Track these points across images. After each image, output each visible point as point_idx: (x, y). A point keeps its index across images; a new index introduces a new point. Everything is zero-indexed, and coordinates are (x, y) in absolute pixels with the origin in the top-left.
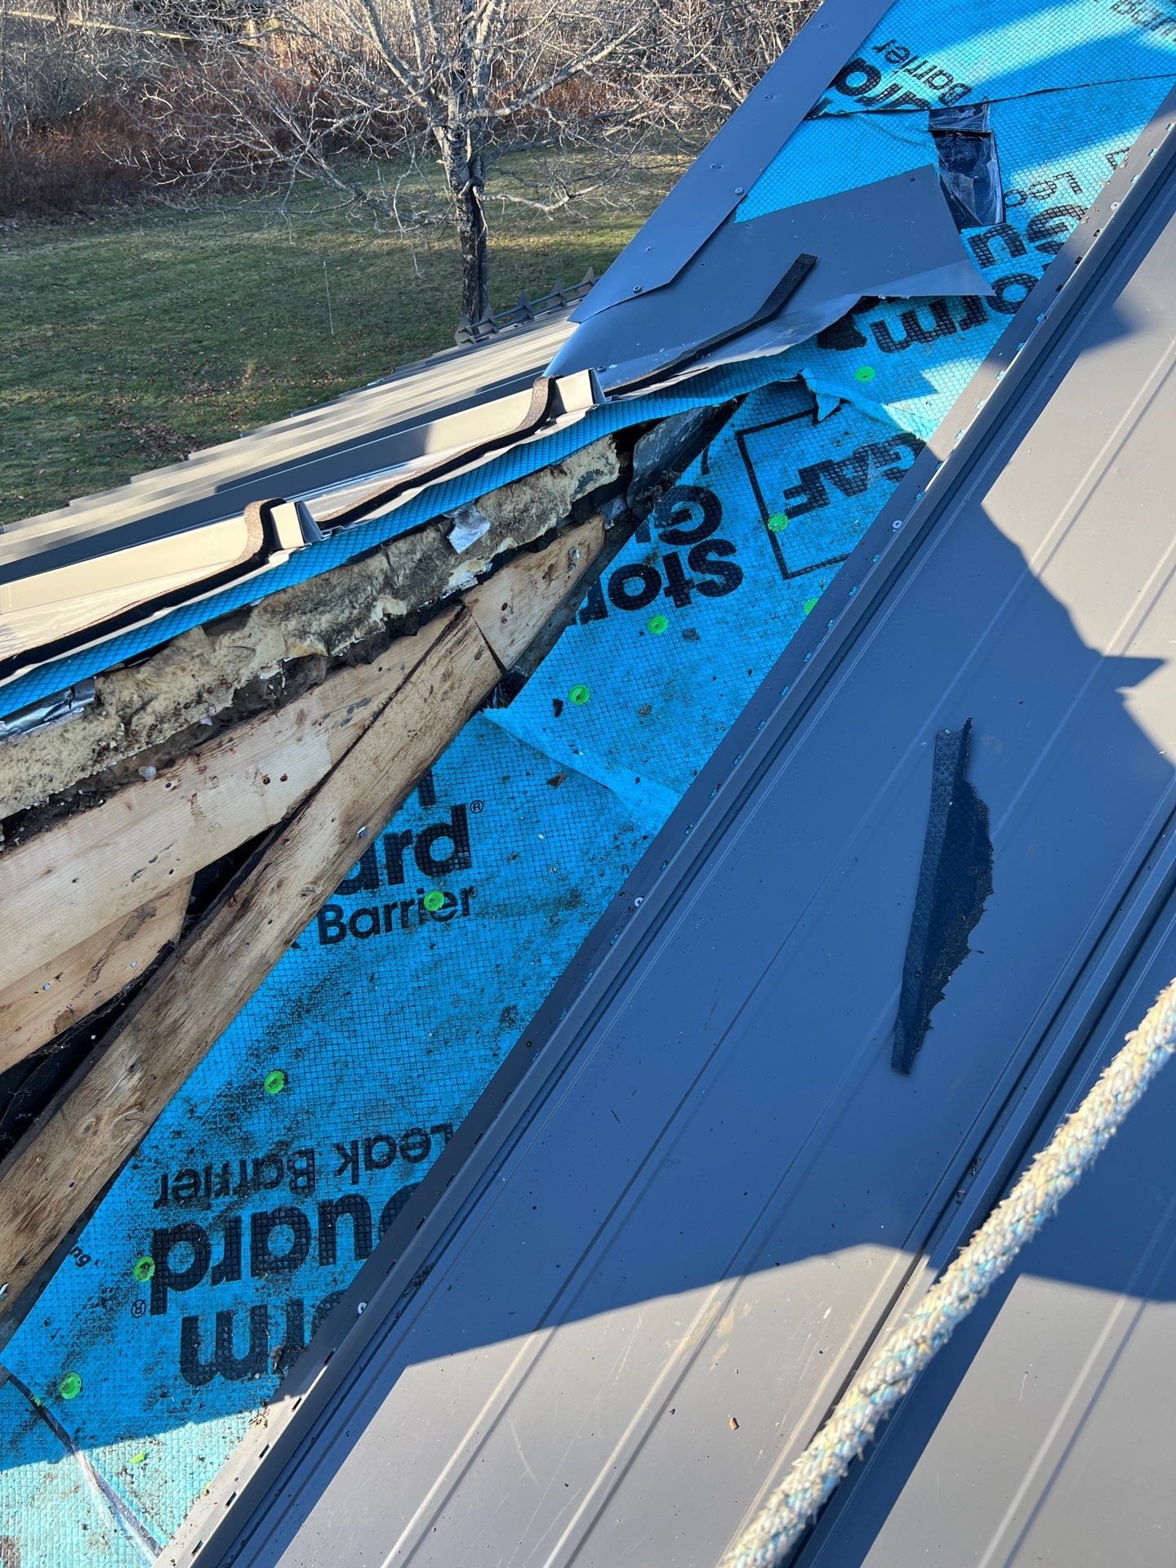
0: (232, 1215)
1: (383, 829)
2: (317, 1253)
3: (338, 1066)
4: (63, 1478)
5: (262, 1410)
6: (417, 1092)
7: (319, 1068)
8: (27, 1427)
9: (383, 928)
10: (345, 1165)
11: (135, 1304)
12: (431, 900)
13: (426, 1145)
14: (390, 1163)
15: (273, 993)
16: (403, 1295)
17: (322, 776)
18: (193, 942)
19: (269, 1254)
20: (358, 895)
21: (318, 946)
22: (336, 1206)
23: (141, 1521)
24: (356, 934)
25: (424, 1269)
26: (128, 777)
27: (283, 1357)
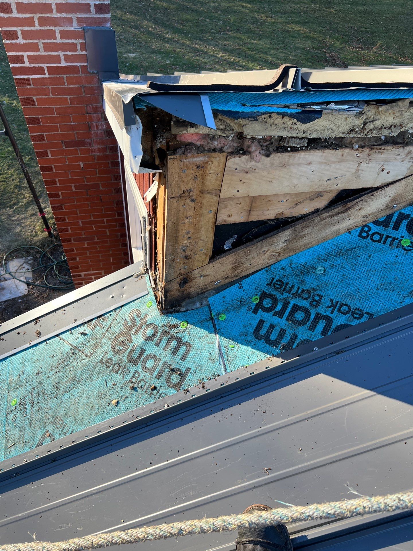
0: (288, 300)
1: (401, 209)
2: (309, 326)
3: (344, 276)
4: (210, 338)
5: (271, 357)
6: (367, 299)
7: (337, 274)
8: (207, 320)
9: (382, 242)
10: (331, 306)
11: (249, 307)
12: (404, 242)
13: (361, 316)
14: (346, 314)
15: (334, 243)
16: (331, 354)
17: (399, 179)
18: (326, 212)
19: (294, 317)
20: (379, 227)
21: (357, 236)
22: (322, 316)
23: (225, 362)
24: (372, 239)
25: (342, 350)
26: (350, 146)
27: (285, 347)
